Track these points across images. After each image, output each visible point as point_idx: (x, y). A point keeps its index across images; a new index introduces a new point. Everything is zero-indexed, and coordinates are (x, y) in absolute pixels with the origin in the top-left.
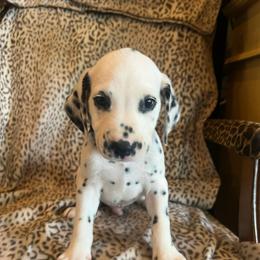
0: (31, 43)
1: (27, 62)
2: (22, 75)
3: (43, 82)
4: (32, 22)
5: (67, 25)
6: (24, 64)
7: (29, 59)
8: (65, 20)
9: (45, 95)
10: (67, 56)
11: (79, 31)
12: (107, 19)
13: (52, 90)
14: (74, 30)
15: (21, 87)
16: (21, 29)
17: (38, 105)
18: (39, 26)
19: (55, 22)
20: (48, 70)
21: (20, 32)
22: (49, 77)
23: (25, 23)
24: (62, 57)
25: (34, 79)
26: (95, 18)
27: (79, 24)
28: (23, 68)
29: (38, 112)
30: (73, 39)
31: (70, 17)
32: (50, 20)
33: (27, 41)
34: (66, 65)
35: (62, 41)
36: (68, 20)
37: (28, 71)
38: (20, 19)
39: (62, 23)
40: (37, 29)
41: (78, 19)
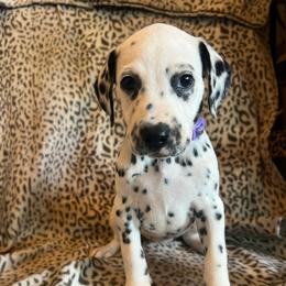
0: (24, 51)
1: (19, 76)
2: (14, 93)
3: (44, 99)
4: (24, 24)
5: (71, 25)
6: (16, 78)
7: (22, 72)
8: (68, 19)
9: (47, 117)
10: (74, 66)
11: (87, 32)
13: (57, 109)
14: (80, 32)
15: (14, 109)
16: (10, 35)
17: (38, 131)
18: (34, 29)
19: (55, 22)
20: (49, 84)
21: (9, 39)
22: (51, 92)
23: (15, 27)
24: (67, 66)
25: (30, 97)
27: (86, 23)
28: (14, 84)
29: (38, 141)
30: (80, 42)
31: (74, 15)
32: (48, 20)
33: (18, 49)
34: (73, 77)
35: (66, 45)
36: (72, 19)
37: (21, 87)
38: (8, 23)
39: (65, 23)
40: (32, 33)
41: (84, 16)
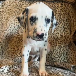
0: (6, 11)
3: (9, 23)
4: (7, 4)
5: (19, 4)
6: (3, 18)
7: (5, 17)
8: (18, 3)
11: (23, 6)
12: (33, 1)
14: (21, 6)
15: (2, 26)
16: (3, 7)
18: (9, 5)
19: (15, 3)
20: (11, 19)
21: (3, 8)
22: (11, 21)
23: (5, 5)
24: (16, 15)
25: (6, 23)
26: (29, 1)
27: (23, 4)
30: (21, 9)
31: (20, 2)
32: (13, 3)
33: (5, 11)
35: (17, 9)
36: (19, 3)
37: (4, 20)
38: (3, 4)
39: (17, 4)
40: (9, 6)
41: (23, 2)
